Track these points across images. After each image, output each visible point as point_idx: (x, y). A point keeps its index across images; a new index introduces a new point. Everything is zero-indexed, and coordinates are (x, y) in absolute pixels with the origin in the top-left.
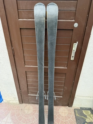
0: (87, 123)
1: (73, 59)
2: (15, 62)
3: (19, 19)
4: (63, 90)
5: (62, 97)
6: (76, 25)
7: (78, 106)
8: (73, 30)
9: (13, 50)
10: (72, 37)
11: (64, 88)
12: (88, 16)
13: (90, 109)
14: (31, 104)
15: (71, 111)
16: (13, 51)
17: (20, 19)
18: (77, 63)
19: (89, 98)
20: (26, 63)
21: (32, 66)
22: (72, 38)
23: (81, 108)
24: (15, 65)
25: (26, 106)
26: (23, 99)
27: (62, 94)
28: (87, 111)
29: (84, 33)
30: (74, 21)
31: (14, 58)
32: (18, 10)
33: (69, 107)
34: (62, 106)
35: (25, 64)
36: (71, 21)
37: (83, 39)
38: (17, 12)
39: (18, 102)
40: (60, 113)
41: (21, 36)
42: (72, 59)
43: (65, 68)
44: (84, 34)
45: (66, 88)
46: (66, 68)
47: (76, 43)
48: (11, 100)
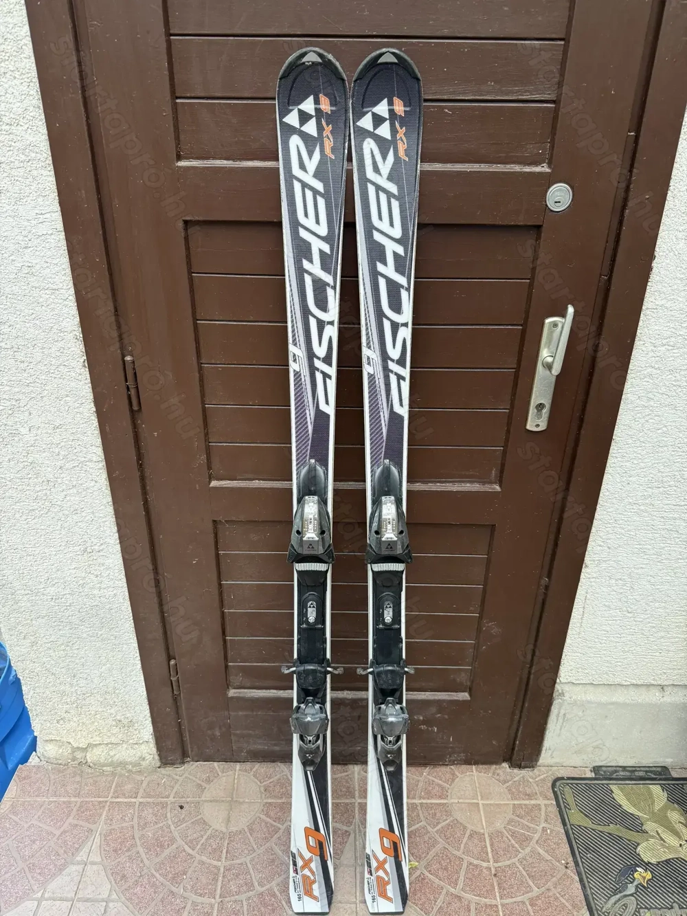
0: (647, 866)
1: (543, 426)
2: (140, 456)
3: (179, 158)
4: (476, 647)
5: (464, 696)
6: (559, 196)
7: (577, 761)
8: (539, 227)
9: (131, 376)
10: (532, 279)
11: (479, 630)
12: (637, 138)
13: (660, 774)
14: (248, 765)
15: (530, 796)
16: (130, 383)
17: (187, 158)
18: (569, 450)
19: (654, 697)
20: (216, 464)
21: (256, 484)
22: (531, 285)
23: (596, 769)
24: (142, 478)
25: (208, 781)
26: (185, 726)
27: (463, 678)
28: (640, 788)
29: (611, 245)
30: (544, 168)
31: (135, 426)
32: (175, 96)
33: (512, 766)
34: (469, 762)
35: (209, 468)
36: (527, 169)
37: (607, 290)
38: (167, 111)
39: (148, 750)
40: (458, 815)
41: (190, 272)
42: (536, 422)
43: (487, 488)
44: (609, 253)
45: (495, 630)
46: (498, 488)
47: (563, 315)
48: (97, 740)
